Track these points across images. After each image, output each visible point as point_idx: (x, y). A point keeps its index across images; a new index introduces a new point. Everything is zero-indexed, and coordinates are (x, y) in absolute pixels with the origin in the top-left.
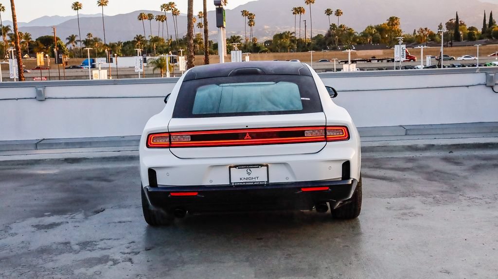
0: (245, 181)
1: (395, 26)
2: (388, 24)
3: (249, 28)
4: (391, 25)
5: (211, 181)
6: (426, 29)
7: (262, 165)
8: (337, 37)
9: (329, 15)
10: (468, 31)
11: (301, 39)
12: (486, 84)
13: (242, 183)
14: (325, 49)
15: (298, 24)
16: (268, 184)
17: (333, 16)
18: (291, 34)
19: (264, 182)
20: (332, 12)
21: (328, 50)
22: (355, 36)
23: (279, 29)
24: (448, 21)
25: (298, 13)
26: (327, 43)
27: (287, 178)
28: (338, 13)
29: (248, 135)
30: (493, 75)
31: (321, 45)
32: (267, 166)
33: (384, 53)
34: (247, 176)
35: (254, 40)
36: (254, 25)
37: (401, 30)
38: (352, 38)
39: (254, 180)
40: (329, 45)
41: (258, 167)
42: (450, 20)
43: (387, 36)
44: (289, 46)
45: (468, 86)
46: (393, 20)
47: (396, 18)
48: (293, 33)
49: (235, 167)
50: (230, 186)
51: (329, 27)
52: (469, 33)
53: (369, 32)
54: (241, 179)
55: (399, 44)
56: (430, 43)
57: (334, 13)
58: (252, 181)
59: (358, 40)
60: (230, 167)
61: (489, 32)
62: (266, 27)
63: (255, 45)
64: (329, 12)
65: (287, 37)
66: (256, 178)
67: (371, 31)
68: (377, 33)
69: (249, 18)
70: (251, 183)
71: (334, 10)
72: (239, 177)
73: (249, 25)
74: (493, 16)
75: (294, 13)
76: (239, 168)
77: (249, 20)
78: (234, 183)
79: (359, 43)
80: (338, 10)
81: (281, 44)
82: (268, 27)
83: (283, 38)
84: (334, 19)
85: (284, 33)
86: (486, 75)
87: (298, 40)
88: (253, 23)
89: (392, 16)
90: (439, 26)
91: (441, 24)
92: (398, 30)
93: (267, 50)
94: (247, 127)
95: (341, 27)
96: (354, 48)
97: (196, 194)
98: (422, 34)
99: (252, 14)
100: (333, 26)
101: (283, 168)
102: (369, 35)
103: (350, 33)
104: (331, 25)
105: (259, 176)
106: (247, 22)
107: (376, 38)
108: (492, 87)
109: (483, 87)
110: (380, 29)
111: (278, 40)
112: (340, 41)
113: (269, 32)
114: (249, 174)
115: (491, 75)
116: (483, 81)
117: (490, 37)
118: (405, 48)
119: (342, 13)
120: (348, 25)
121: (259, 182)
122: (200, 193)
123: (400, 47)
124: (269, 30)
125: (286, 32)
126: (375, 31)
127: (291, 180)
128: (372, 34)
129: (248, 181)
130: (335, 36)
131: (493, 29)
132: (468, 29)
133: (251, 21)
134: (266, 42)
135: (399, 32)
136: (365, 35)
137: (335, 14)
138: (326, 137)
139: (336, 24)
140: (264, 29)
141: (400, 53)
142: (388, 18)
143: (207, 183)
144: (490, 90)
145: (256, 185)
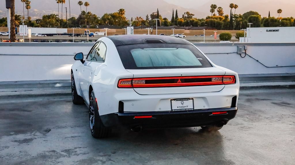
0: (180, 108)
1: (123, 14)
2: (119, 14)
3: (26, 10)
4: (121, 14)
5: (160, 109)
6: (140, 17)
7: (190, 99)
8: (86, 19)
9: (81, 5)
10: (164, 21)
11: (63, 20)
12: (237, 53)
13: (179, 109)
14: (78, 26)
15: (60, 10)
16: (194, 110)
17: (83, 6)
18: (56, 16)
19: (191, 109)
20: (82, 3)
21: (80, 27)
22: (98, 19)
23: (44, 12)
24: (151, 13)
25: (61, 3)
26: (80, 23)
27: (204, 107)
28: (86, 4)
29: (179, 80)
30: (241, 47)
31: (75, 24)
32: (193, 99)
33: (117, 31)
34: (182, 105)
35: (29, 18)
36: (30, 9)
37: (125, 18)
38: (96, 20)
39: (185, 108)
40: (81, 24)
41: (188, 100)
42: (153, 13)
43: (117, 20)
44: (55, 24)
45: (228, 54)
46: (121, 11)
47: (124, 10)
48: (57, 15)
49: (174, 100)
50: (172, 111)
51: (81, 13)
52: (165, 21)
53: (107, 18)
54: (178, 107)
55: (129, 26)
56: (143, 27)
57: (83, 4)
58: (184, 108)
59: (100, 22)
60: (171, 100)
61: (176, 22)
62: (35, 10)
63: (30, 21)
64: (80, 3)
65: (53, 17)
66: (187, 107)
67: (108, 17)
68: (112, 18)
69: (26, 4)
70: (184, 110)
71: (84, 2)
72: (177, 106)
73: (26, 8)
74: (177, 13)
75: (57, 2)
76: (177, 101)
77: (26, 5)
78: (174, 110)
79: (100, 24)
80: (86, 3)
81: (49, 22)
82: (37, 10)
83: (50, 18)
84: (83, 8)
85: (51, 15)
86: (237, 47)
87: (60, 20)
88: (29, 7)
89: (121, 9)
90: (146, 16)
91: (147, 15)
92: (124, 17)
93: (39, 26)
94: (182, 75)
95: (89, 13)
96: (98, 27)
97: (151, 117)
98: (138, 20)
99: (28, 1)
100: (84, 12)
101: (202, 100)
102: (107, 20)
103: (95, 18)
104: (82, 12)
105: (188, 105)
106: (25, 6)
107: (111, 21)
108: (240, 54)
109: (236, 54)
110: (113, 16)
111: (47, 19)
112: (88, 22)
113: (38, 13)
114: (182, 104)
115: (240, 47)
116: (236, 51)
117: (176, 25)
118: (133, 29)
119: (89, 4)
120: (93, 13)
121: (189, 109)
122: (153, 116)
123: (130, 28)
124: (38, 12)
125: (52, 14)
126: (110, 17)
127: (207, 107)
128: (108, 19)
129: (182, 108)
130: (85, 19)
131: (178, 20)
132: (163, 19)
133: (27, 6)
134: (37, 20)
135: (124, 19)
136: (104, 19)
137: (85, 5)
138: (223, 82)
139: (85, 11)
140: (34, 12)
141: (130, 32)
142: (119, 10)
143: (157, 110)
144: (239, 56)
145: (187, 111)
